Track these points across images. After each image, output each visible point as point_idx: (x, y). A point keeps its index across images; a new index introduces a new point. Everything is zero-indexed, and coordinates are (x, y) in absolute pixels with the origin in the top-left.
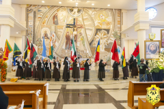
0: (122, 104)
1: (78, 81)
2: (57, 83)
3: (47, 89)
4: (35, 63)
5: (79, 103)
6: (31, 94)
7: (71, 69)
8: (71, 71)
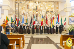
0: (57, 44)
1: (38, 34)
2: (29, 35)
3: (25, 37)
4: (19, 26)
5: (39, 44)
6: (18, 39)
7: (35, 29)
8: (35, 30)
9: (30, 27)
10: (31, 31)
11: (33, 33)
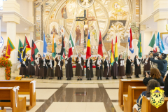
1: (81, 79)
4: (37, 61)
6: (9, 90)
9: (62, 63)
10: (64, 73)
11: (69, 77)
